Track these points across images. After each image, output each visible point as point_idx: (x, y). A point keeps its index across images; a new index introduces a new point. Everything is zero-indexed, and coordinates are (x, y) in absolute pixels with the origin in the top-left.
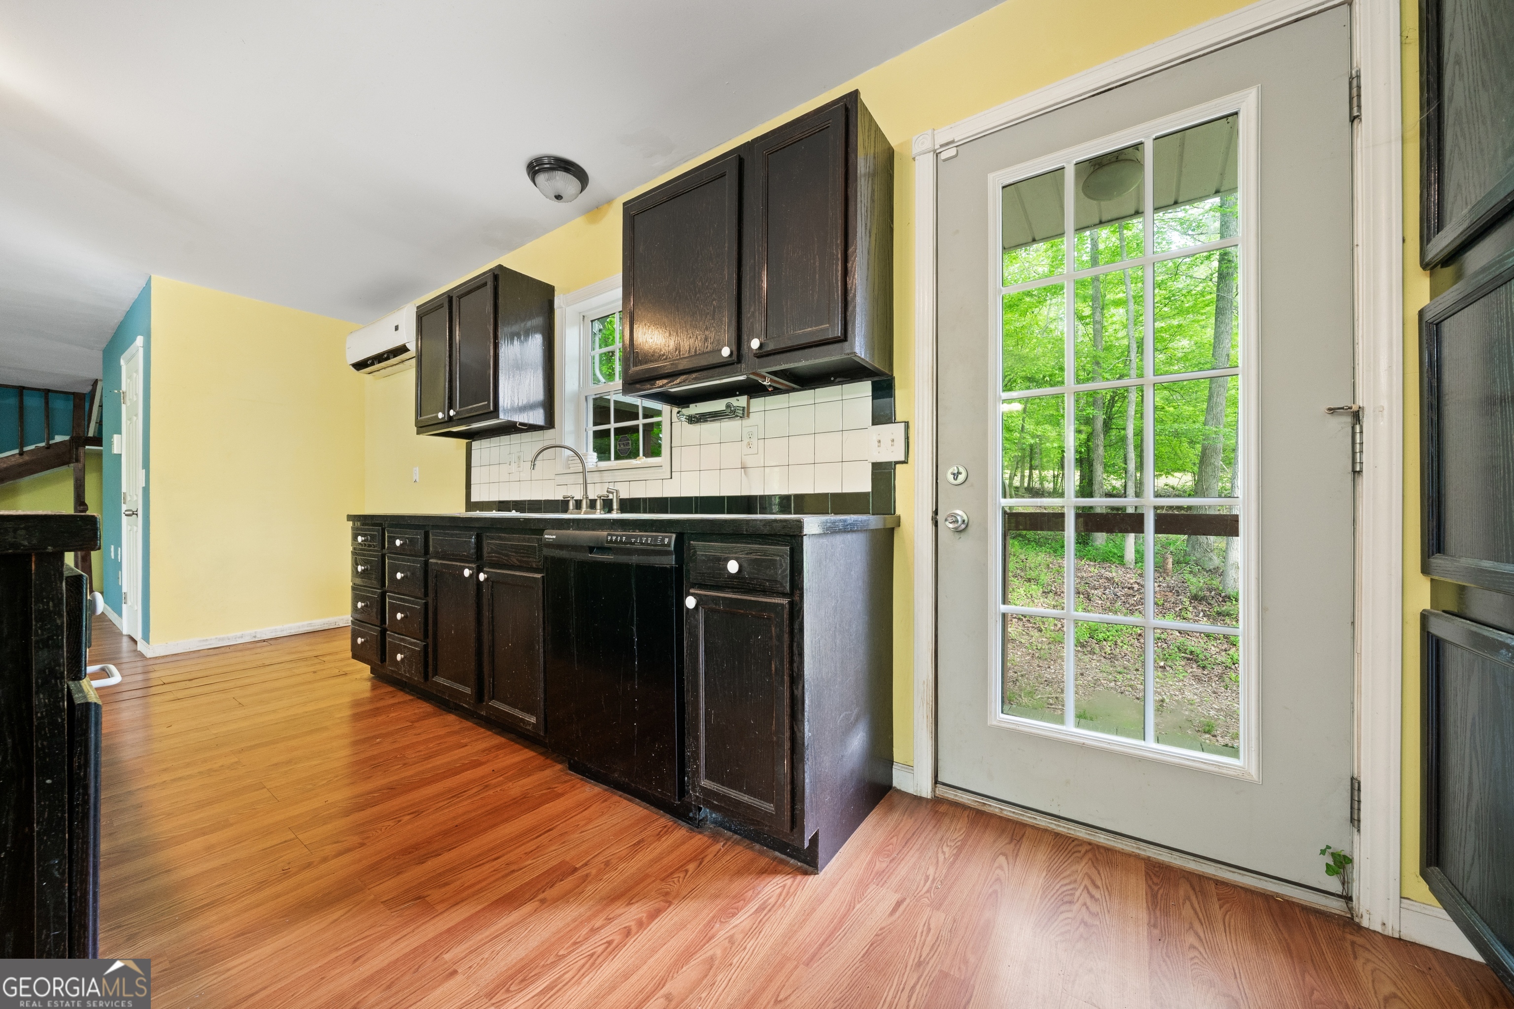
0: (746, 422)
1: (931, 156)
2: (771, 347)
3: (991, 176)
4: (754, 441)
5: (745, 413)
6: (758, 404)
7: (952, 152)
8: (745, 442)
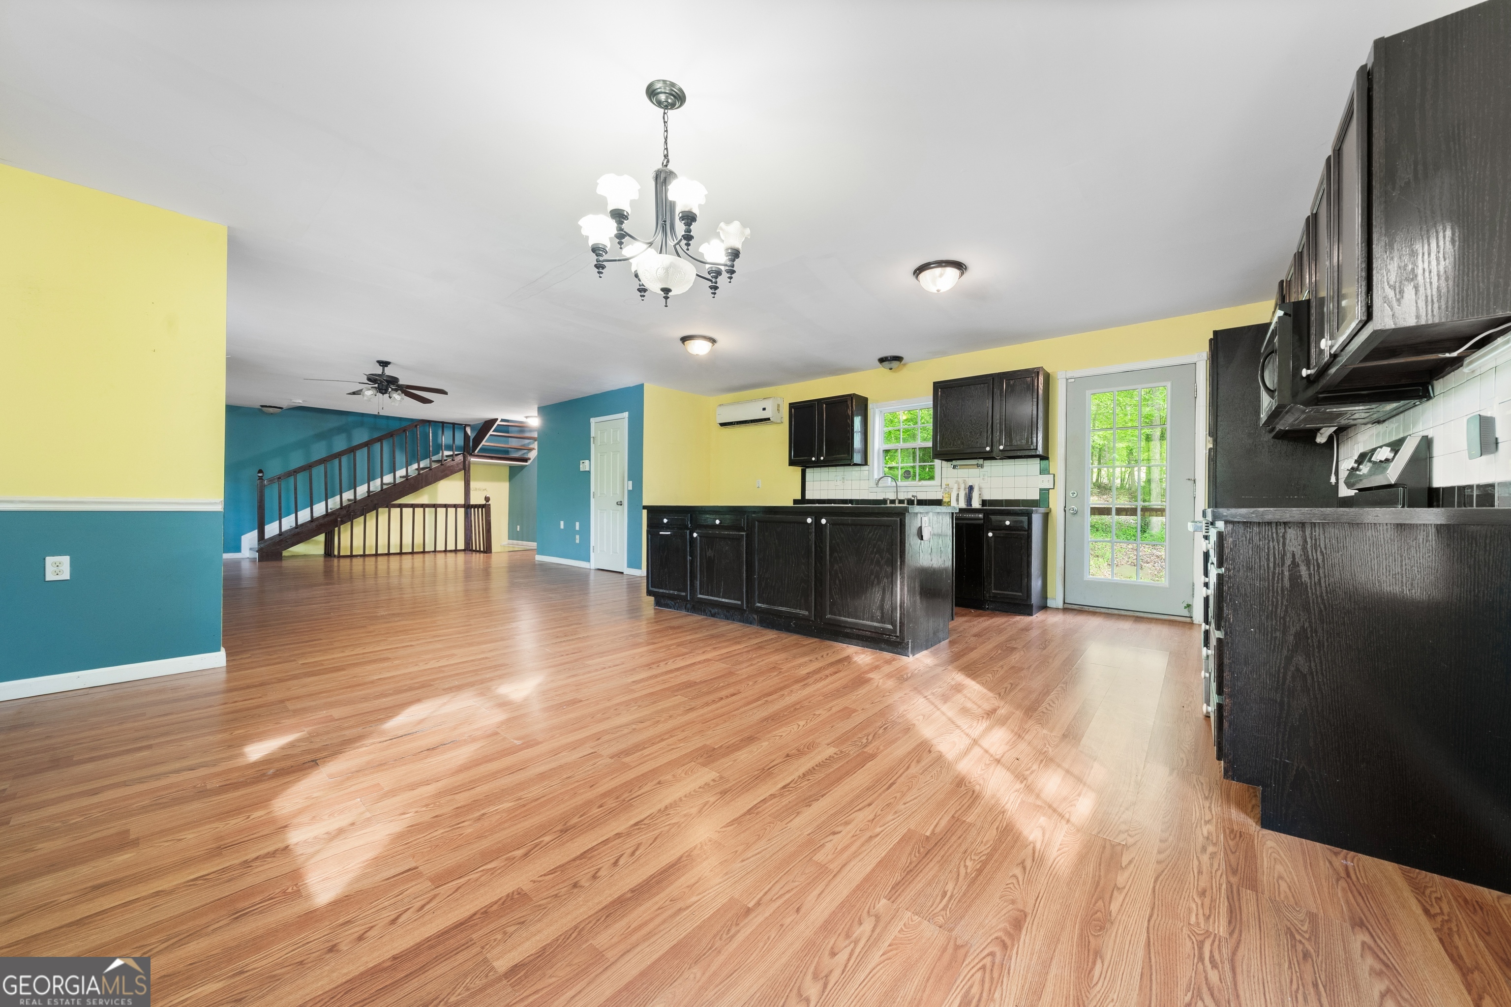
0: (982, 470)
1: (1065, 380)
2: (1008, 448)
3: (1087, 391)
4: (986, 477)
5: (982, 466)
6: (987, 463)
7: (1073, 380)
8: (982, 478)
